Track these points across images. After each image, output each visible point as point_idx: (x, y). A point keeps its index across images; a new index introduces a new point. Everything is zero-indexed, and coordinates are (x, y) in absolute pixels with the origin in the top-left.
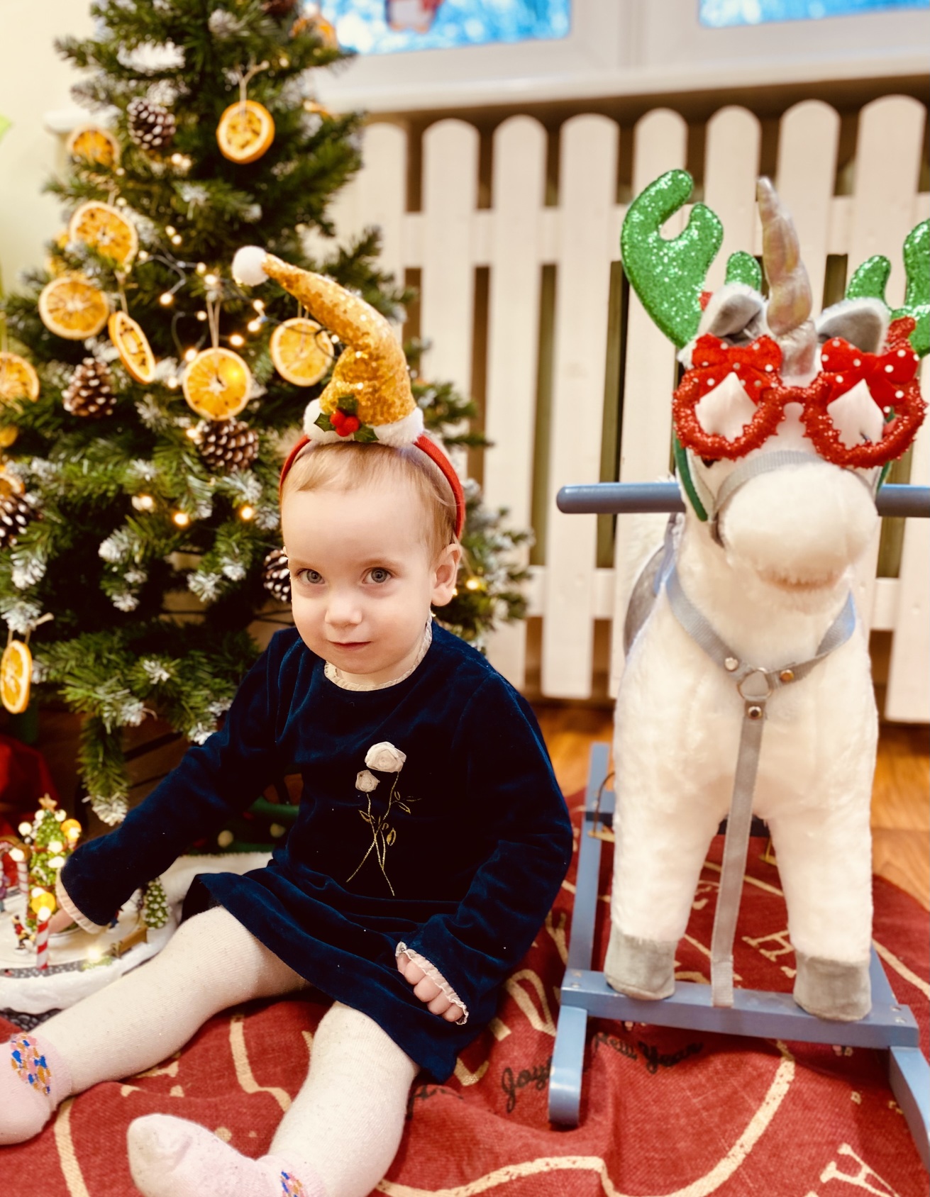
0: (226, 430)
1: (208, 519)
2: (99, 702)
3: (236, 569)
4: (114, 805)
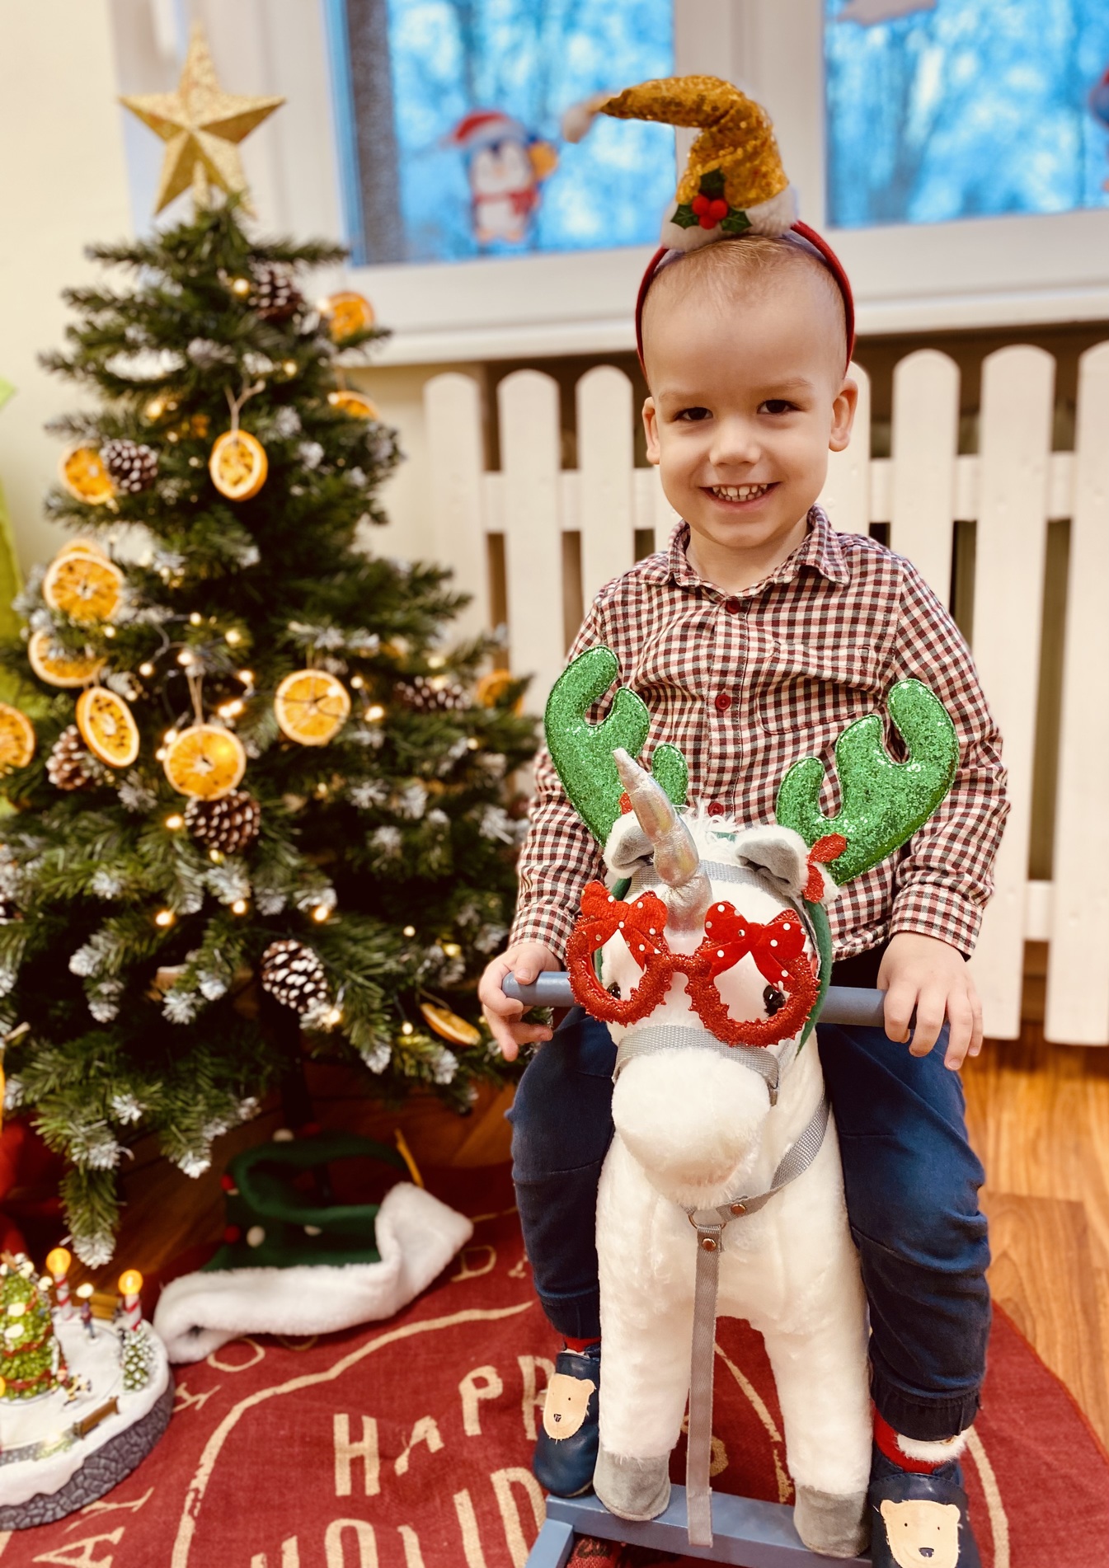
0: (217, 810)
1: (198, 913)
2: (69, 1141)
3: (214, 985)
4: (97, 1247)
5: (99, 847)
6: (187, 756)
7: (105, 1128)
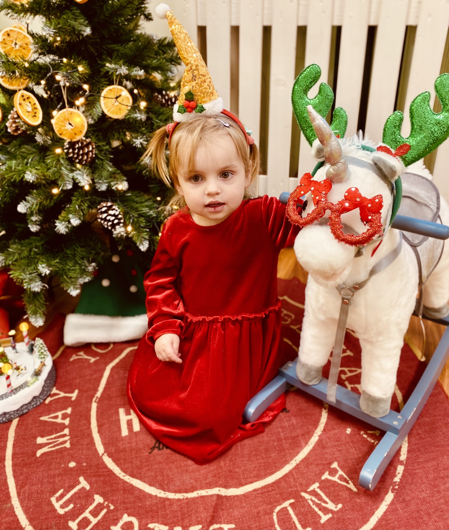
0: (77, 146)
1: (71, 189)
2: (22, 281)
3: (76, 220)
4: (38, 320)
5: (30, 160)
6: (62, 122)
7: (37, 276)
